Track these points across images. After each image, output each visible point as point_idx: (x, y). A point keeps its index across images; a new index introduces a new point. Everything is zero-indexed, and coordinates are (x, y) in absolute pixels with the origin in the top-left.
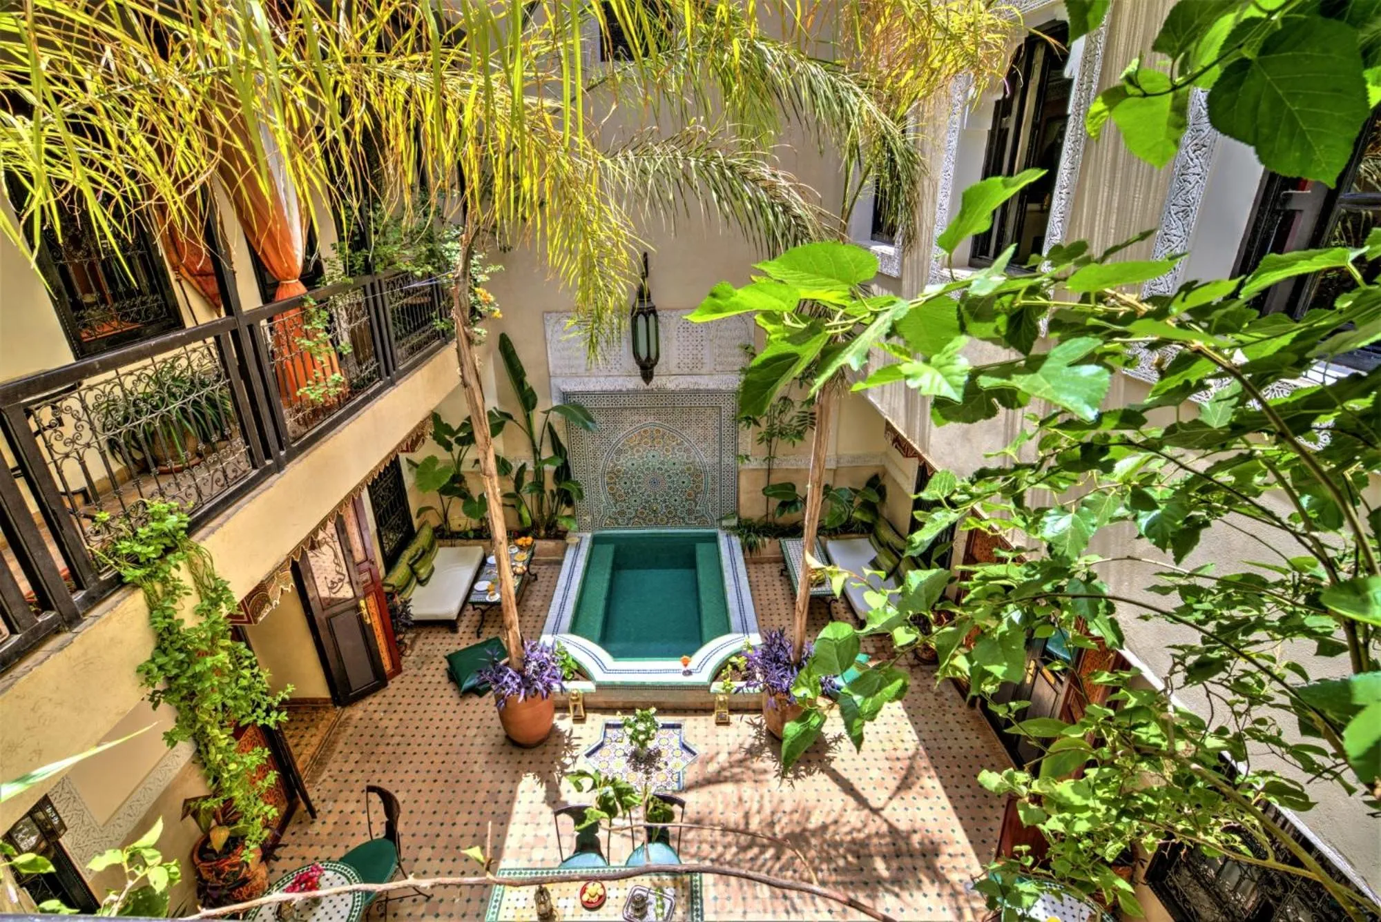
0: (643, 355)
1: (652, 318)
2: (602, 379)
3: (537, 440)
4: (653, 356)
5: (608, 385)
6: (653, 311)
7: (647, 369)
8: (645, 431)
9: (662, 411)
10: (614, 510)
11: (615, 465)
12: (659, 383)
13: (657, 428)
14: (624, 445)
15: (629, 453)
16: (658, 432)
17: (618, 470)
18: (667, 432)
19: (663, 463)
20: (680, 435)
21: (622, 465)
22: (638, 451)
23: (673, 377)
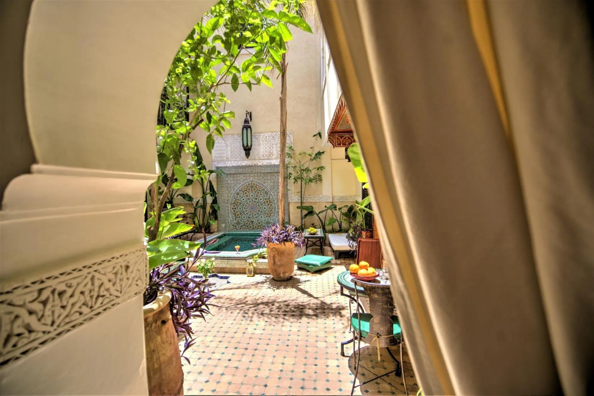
0: (245, 145)
1: (249, 130)
2: (233, 162)
3: (205, 189)
4: (249, 145)
5: (234, 164)
6: (250, 127)
7: (247, 150)
8: (249, 184)
9: (256, 175)
10: (235, 221)
11: (236, 200)
12: (255, 163)
13: (254, 183)
14: (240, 191)
15: (242, 194)
16: (254, 184)
17: (237, 202)
18: (258, 184)
19: (256, 199)
20: (263, 186)
21: (239, 200)
22: (246, 193)
23: (261, 161)
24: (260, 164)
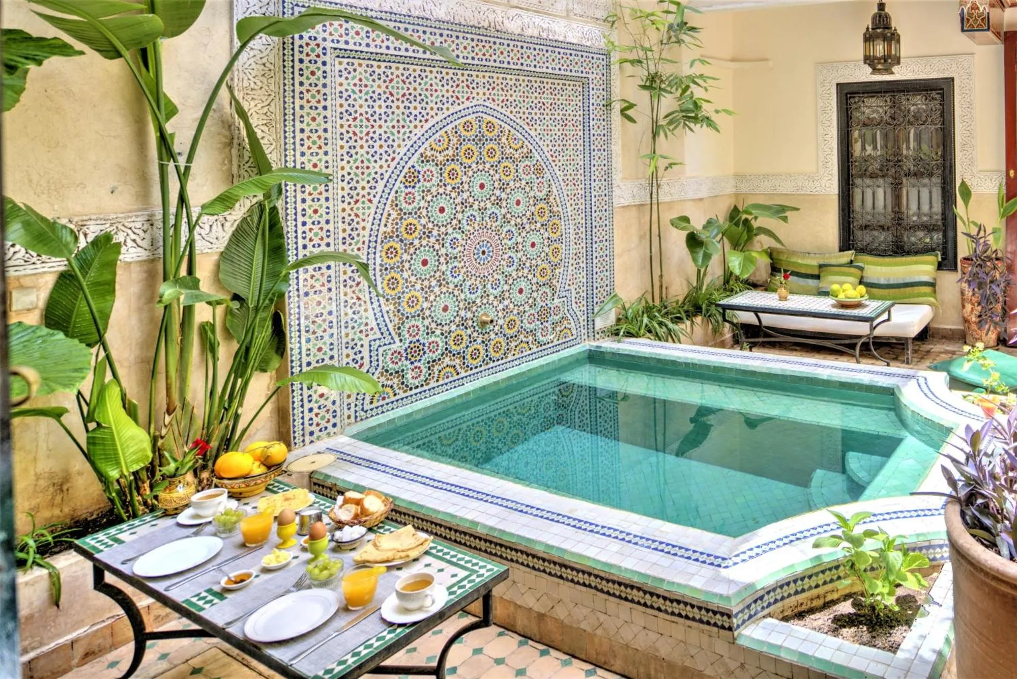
8: (467, 126)
9: (498, 78)
10: (396, 346)
11: (402, 214)
12: (492, 17)
13: (490, 118)
14: (424, 159)
15: (435, 181)
16: (490, 126)
17: (410, 230)
18: (507, 127)
19: (498, 202)
20: (527, 136)
21: (417, 213)
22: (453, 174)
23: (515, 12)
24: (513, 27)
